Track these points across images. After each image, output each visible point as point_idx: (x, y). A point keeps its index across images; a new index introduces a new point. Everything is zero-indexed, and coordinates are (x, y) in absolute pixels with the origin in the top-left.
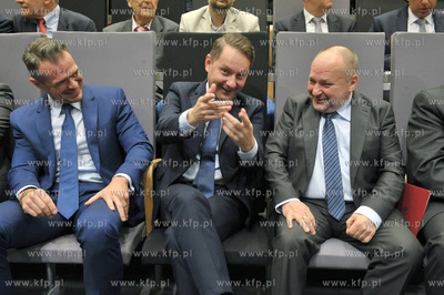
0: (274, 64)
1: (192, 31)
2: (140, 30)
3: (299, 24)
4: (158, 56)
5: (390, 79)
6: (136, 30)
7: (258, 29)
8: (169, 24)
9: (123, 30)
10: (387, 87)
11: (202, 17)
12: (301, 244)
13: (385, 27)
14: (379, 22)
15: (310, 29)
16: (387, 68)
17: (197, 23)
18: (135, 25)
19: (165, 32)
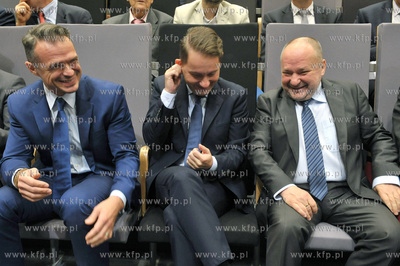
0: (263, 54)
1: (185, 23)
2: (137, 22)
3: (286, 16)
4: (153, 47)
5: (376, 68)
6: (133, 22)
7: (248, 21)
8: (164, 17)
9: (122, 22)
10: (373, 76)
11: (195, 10)
12: (297, 232)
13: (370, 18)
14: (364, 14)
15: (297, 20)
16: (373, 58)
17: (190, 16)
18: (132, 18)
19: (160, 24)
